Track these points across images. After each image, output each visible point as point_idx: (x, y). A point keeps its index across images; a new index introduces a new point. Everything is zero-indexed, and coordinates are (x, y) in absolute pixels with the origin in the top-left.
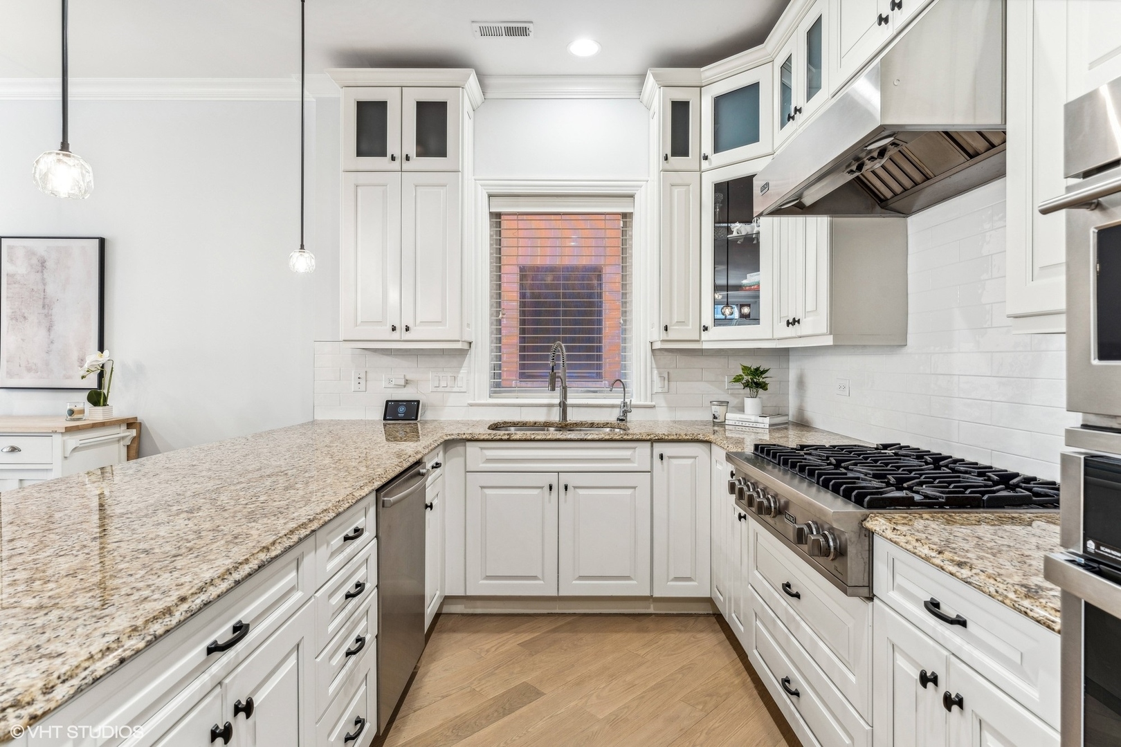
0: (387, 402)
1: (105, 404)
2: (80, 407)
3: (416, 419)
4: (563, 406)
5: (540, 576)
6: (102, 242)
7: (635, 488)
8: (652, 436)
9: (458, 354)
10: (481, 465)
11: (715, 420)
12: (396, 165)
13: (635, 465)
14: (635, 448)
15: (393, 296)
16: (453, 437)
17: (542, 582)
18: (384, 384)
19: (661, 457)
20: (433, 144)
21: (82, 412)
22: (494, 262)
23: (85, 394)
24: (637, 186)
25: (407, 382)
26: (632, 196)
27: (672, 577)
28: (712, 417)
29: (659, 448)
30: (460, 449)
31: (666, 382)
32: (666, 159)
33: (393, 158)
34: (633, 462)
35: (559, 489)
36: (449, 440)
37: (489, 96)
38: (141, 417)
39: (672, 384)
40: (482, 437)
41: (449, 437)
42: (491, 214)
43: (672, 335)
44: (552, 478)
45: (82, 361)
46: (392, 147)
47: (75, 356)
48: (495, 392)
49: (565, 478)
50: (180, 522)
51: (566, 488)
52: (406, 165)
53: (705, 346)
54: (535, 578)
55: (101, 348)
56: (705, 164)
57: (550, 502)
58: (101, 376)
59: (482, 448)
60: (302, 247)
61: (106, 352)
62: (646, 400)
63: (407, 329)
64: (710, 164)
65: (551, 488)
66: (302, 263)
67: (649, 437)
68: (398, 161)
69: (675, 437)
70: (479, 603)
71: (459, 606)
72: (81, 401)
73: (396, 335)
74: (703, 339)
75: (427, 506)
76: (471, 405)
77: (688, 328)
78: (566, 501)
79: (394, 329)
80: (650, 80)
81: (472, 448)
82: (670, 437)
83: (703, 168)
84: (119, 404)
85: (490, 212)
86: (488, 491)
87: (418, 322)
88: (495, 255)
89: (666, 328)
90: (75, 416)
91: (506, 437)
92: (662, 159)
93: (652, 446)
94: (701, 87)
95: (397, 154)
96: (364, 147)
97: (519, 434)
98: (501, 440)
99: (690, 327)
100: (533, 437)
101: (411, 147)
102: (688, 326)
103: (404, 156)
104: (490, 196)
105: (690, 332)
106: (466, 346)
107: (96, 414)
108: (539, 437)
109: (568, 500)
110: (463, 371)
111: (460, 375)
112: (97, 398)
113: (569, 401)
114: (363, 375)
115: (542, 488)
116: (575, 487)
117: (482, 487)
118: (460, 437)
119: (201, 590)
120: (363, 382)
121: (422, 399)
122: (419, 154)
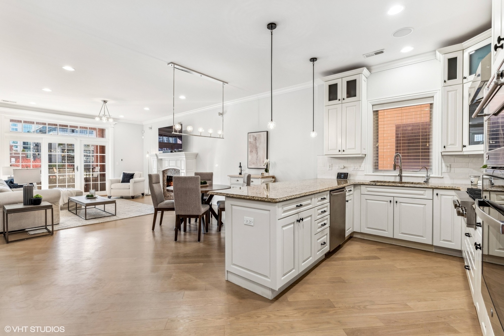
0: (338, 173)
1: (268, 172)
2: (263, 172)
3: (347, 179)
4: (401, 177)
5: (386, 230)
6: (267, 132)
7: (425, 205)
8: (433, 187)
9: (361, 158)
10: (366, 192)
11: (472, 183)
12: (340, 102)
13: (426, 197)
14: (425, 191)
15: (340, 141)
16: (356, 183)
17: (387, 232)
18: (337, 168)
19: (437, 194)
20: (352, 93)
21: (264, 174)
22: (375, 127)
23: (264, 170)
24: (435, 93)
25: (344, 167)
26: (433, 97)
27: (442, 239)
28: (471, 182)
29: (436, 191)
30: (359, 187)
31: (449, 168)
32: (445, 82)
33: (339, 100)
34: (424, 196)
35: (394, 202)
36: (355, 184)
37: (372, 72)
38: (276, 175)
39: (452, 169)
40: (366, 184)
41: (355, 183)
42: (374, 112)
43: (447, 149)
44: (392, 199)
45: (263, 161)
46: (339, 96)
47: (262, 160)
48: (375, 171)
49: (396, 199)
50: (290, 189)
51: (396, 202)
52: (344, 101)
53: (465, 153)
54: (385, 231)
55: (267, 158)
56: (465, 81)
57: (390, 206)
58: (267, 166)
59: (366, 187)
60: (313, 130)
61: (268, 159)
62: (439, 175)
63: (344, 151)
64: (467, 80)
65: (390, 201)
66: (313, 135)
67: (432, 187)
68: (341, 101)
69: (444, 187)
70: (365, 236)
71: (359, 236)
72: (263, 171)
73: (340, 153)
74: (463, 151)
75: (346, 201)
76: (366, 175)
77: (456, 146)
78: (396, 207)
79: (339, 151)
80: (438, 53)
81: (363, 187)
82: (441, 187)
83: (464, 82)
84: (271, 173)
85: (373, 111)
86: (368, 201)
87: (347, 148)
88: (375, 125)
89: (444, 147)
90: (263, 175)
91: (374, 184)
92: (443, 81)
93: (433, 190)
94: (463, 50)
95: (340, 98)
96: (331, 97)
97: (379, 184)
98: (372, 185)
99: (457, 146)
100: (384, 184)
101: (345, 95)
102: (456, 145)
103: (343, 99)
104: (373, 105)
105: (458, 147)
106: (364, 156)
107: (266, 174)
108: (386, 185)
109: (397, 207)
110: (363, 164)
111: (362, 165)
112: (267, 170)
113: (403, 175)
114: (331, 165)
115: (387, 201)
116: (400, 202)
117: (366, 199)
118: (359, 183)
119: (296, 195)
120: (331, 167)
121: (349, 173)
122: (347, 97)
